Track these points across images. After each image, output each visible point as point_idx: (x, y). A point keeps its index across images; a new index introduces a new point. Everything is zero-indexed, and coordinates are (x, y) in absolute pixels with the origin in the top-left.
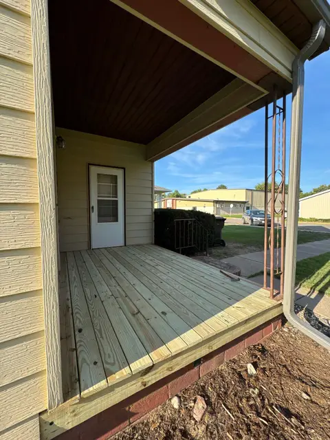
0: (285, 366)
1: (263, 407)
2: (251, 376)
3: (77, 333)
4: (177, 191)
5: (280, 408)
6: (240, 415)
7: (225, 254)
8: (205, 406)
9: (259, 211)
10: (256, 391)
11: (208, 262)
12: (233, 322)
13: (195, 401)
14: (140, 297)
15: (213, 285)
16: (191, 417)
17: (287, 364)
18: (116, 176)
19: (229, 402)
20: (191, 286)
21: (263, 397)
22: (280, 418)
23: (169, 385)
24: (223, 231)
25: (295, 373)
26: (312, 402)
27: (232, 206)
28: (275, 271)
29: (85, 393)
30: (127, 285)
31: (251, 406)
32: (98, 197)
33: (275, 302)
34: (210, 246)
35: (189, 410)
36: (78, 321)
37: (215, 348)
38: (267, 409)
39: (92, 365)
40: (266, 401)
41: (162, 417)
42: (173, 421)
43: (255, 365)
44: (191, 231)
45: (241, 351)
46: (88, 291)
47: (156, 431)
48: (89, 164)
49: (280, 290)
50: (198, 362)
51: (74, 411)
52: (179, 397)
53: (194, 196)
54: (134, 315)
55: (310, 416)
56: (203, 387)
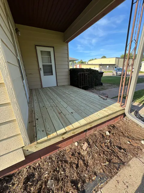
0: (122, 132)
1: (111, 146)
2: (107, 136)
3: (36, 120)
4: (81, 60)
5: (118, 146)
6: (101, 148)
7: (102, 89)
8: (88, 145)
9: (121, 69)
10: (109, 141)
11: (94, 92)
12: (102, 116)
13: (84, 144)
14: (62, 106)
15: (94, 101)
16: (82, 148)
17: (123, 132)
18: (50, 52)
19: (97, 144)
20: (84, 102)
21: (111, 143)
22: (117, 150)
23: (74, 138)
24: (102, 79)
25: (126, 135)
26: (131, 145)
27: (108, 66)
28: (124, 95)
29: (39, 141)
30: (57, 102)
31: (106, 146)
32: (43, 63)
33: (121, 108)
34: (96, 86)
35: (81, 147)
36: (36, 116)
37: (93, 126)
38: (112, 147)
39: (42, 132)
40: (112, 144)
41: (71, 149)
42: (75, 150)
43: (109, 132)
44: (86, 78)
45: (105, 127)
46: (41, 104)
47: (69, 152)
48: (36, 46)
49: (125, 103)
50: (86, 131)
51: (35, 147)
52: (78, 142)
53: (90, 63)
54: (59, 113)
55: (129, 149)
56: (87, 139)
